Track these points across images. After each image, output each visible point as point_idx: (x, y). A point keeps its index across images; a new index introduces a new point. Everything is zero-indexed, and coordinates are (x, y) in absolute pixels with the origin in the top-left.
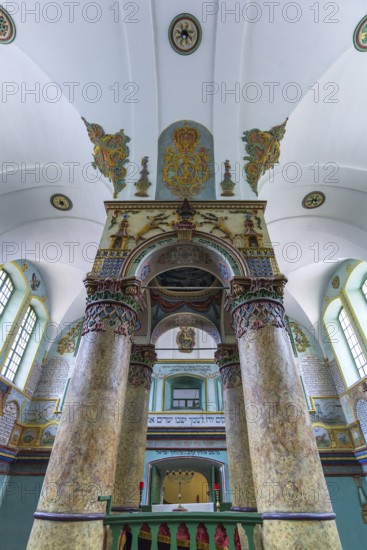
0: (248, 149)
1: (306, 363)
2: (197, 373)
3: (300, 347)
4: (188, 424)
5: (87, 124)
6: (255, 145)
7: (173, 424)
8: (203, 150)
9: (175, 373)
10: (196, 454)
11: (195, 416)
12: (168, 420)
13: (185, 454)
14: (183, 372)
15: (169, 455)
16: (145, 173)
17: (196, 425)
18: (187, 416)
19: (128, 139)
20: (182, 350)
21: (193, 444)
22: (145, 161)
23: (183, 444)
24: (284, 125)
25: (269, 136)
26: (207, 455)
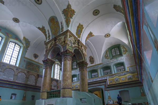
0: (65, 15)
1: (126, 57)
2: (95, 68)
3: (124, 53)
4: (94, 80)
5: (37, 28)
6: (65, 13)
7: (91, 81)
8: (56, 22)
9: (90, 70)
10: (97, 87)
11: (96, 79)
12: (90, 81)
13: (94, 87)
14: (92, 69)
15: (91, 88)
16: (49, 34)
17: (96, 80)
18: (94, 79)
19: (44, 27)
20: (91, 63)
21: (96, 85)
22: (48, 31)
23: (94, 85)
24: (69, 4)
25: (67, 9)
26: (99, 87)
